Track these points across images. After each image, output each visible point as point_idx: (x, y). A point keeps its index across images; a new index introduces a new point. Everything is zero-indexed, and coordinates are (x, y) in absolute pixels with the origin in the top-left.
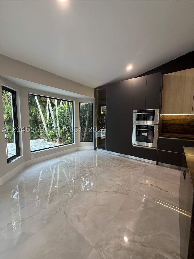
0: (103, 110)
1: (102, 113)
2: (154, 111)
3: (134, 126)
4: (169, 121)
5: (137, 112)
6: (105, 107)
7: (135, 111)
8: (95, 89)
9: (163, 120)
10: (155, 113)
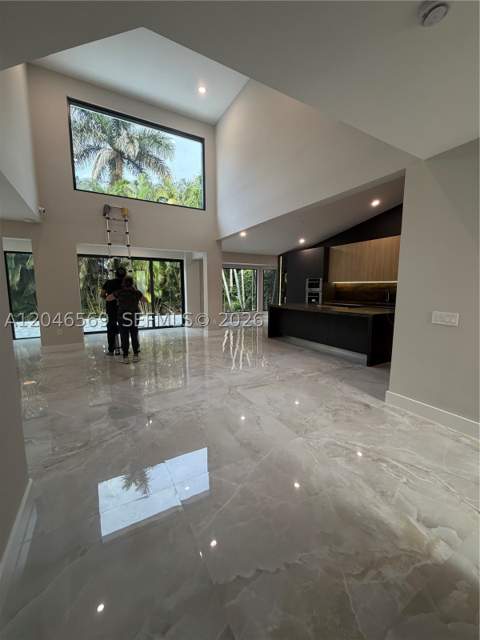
3: (307, 294)
7: (307, 280)
8: (279, 257)
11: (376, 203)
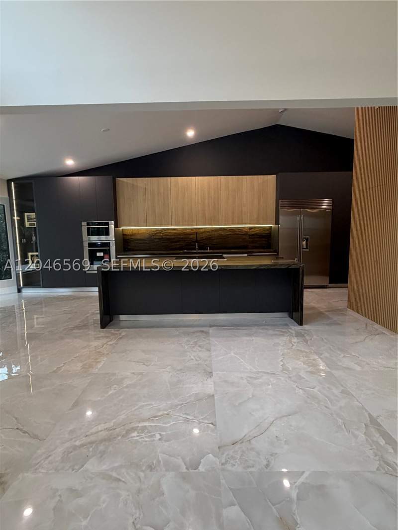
0: (28, 219)
1: (27, 224)
2: (108, 224)
3: (86, 244)
4: (131, 235)
5: (88, 224)
6: (34, 214)
7: (84, 223)
8: (9, 181)
9: (124, 235)
10: (110, 226)
11: (191, 133)
